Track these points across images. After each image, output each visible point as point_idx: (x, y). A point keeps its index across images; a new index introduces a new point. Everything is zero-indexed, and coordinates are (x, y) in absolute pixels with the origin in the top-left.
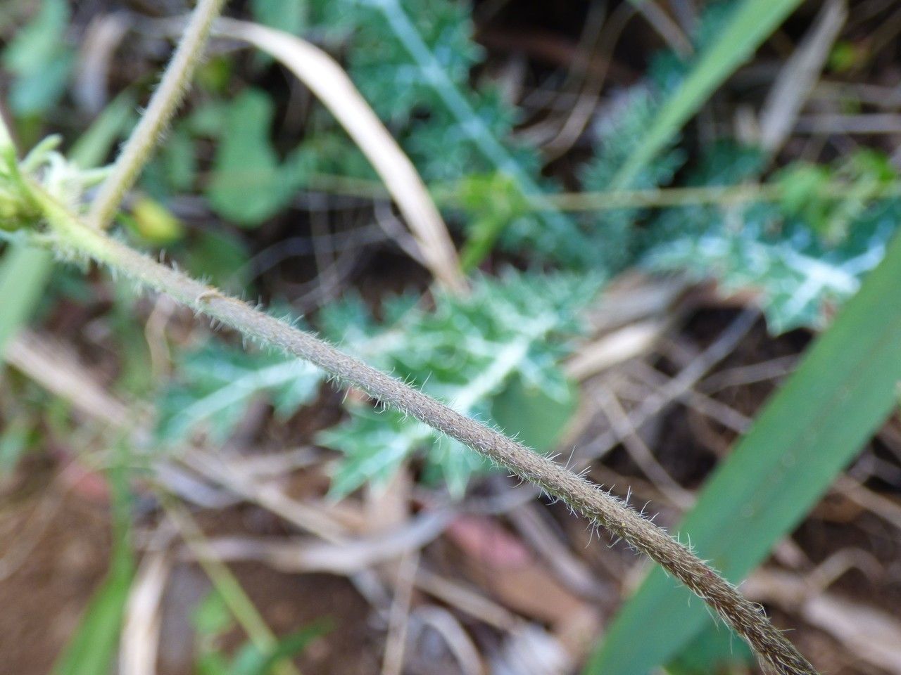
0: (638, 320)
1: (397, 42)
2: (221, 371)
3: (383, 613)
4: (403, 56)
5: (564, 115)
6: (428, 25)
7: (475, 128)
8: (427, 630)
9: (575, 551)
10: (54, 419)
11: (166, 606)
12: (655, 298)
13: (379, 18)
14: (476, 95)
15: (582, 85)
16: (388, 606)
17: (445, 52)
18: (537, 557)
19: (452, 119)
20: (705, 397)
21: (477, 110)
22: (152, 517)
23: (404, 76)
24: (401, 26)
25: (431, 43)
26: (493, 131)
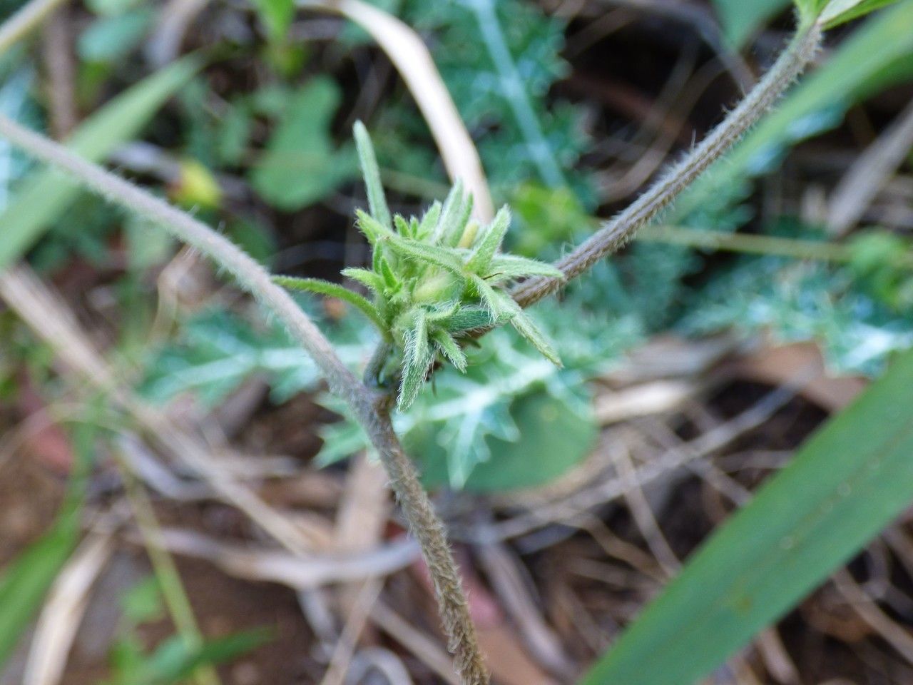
0: (669, 377)
1: (483, 47)
2: (224, 343)
3: (327, 648)
4: (485, 63)
5: (627, 166)
6: (517, 33)
7: (540, 151)
8: (372, 673)
9: (549, 620)
10: (35, 367)
11: (97, 591)
12: (690, 358)
13: (471, 19)
14: (549, 116)
15: (651, 140)
16: (333, 641)
17: (528, 65)
18: (506, 617)
19: (519, 137)
20: (722, 473)
21: (546, 133)
22: (107, 497)
23: (482, 83)
24: (491, 33)
25: (516, 54)
26: (557, 157)
